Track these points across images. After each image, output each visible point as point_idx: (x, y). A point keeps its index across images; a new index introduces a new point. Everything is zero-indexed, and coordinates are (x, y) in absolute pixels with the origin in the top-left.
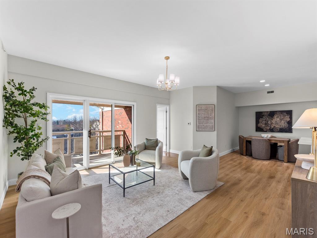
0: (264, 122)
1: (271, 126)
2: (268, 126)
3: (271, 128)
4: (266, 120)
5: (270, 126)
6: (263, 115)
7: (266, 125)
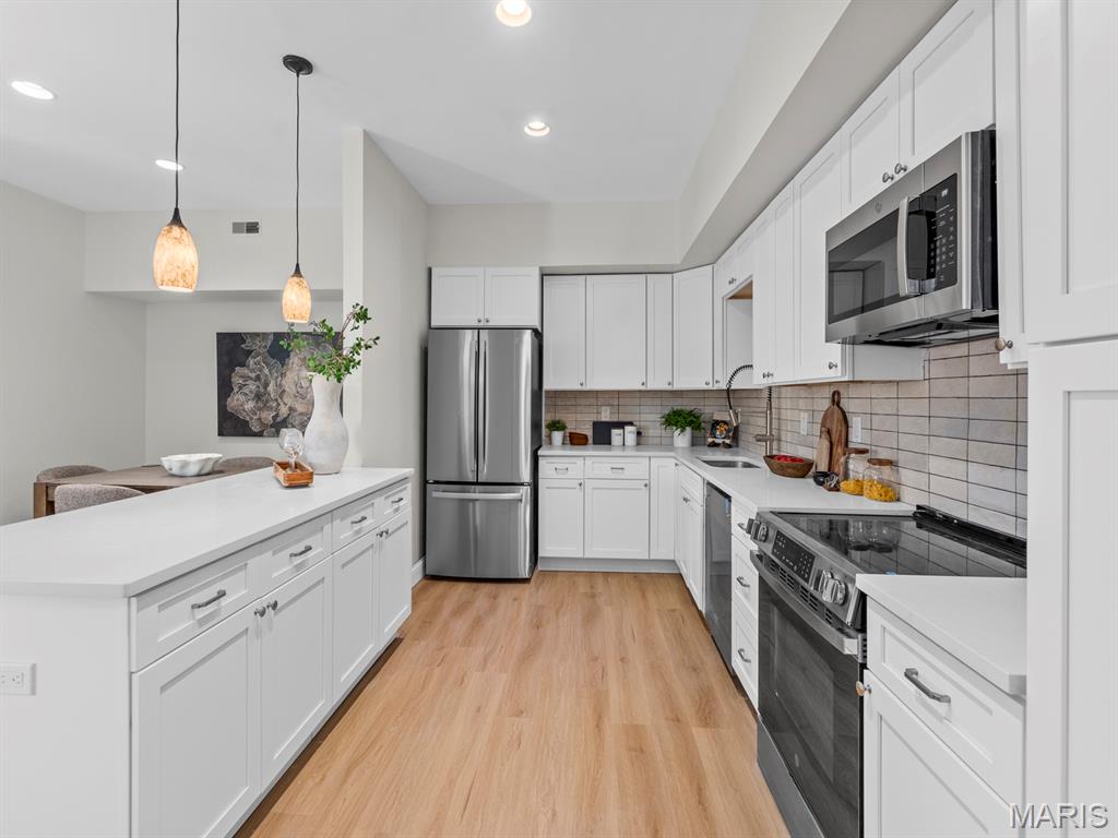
0: (252, 386)
1: (279, 404)
2: (266, 407)
3: (277, 415)
4: (258, 378)
5: (275, 404)
6: (249, 353)
7: (260, 404)
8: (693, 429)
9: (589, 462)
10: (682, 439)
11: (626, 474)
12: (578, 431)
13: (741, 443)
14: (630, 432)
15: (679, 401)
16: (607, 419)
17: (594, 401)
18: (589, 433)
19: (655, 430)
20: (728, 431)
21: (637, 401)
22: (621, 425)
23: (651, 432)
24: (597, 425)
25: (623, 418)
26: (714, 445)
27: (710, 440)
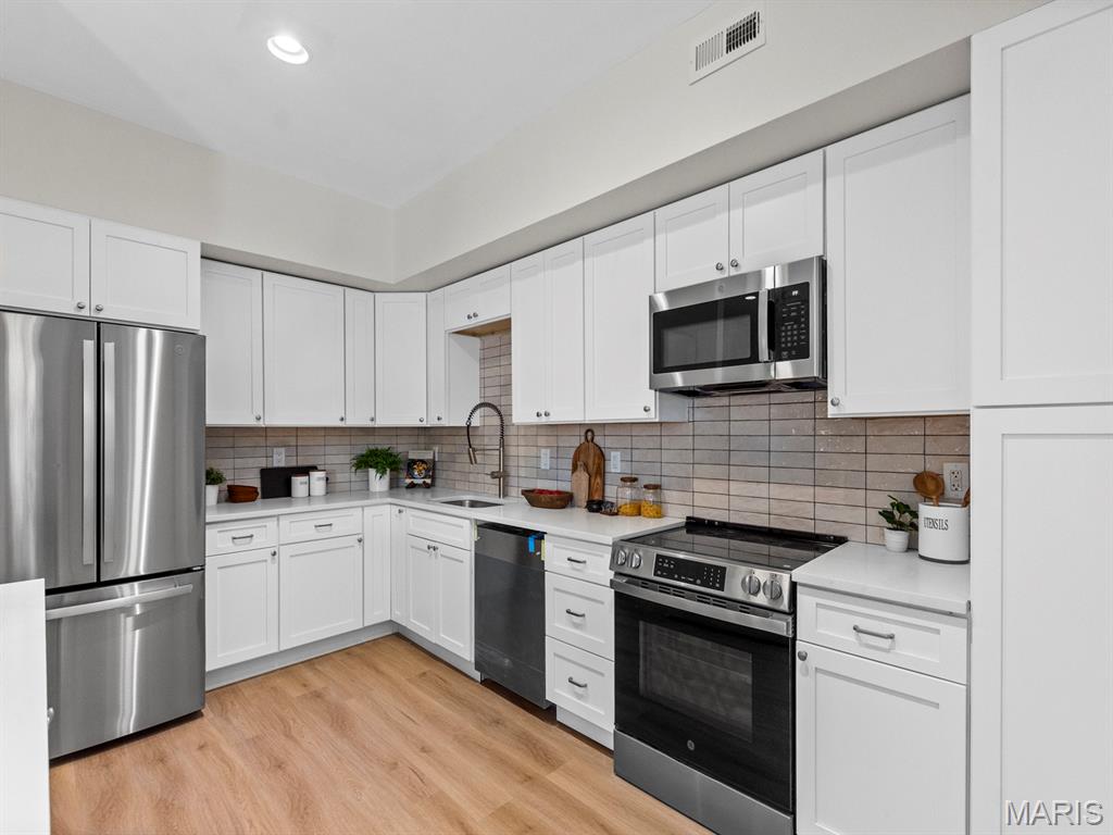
8: (391, 470)
9: (284, 522)
10: (378, 482)
11: (335, 531)
12: (238, 483)
13: (439, 482)
14: (319, 479)
15: (371, 440)
16: (282, 465)
17: (261, 441)
18: (256, 483)
19: (345, 475)
20: (427, 470)
21: (321, 441)
22: (305, 471)
23: (340, 477)
24: (266, 473)
25: (302, 462)
26: (412, 486)
27: (408, 481)
